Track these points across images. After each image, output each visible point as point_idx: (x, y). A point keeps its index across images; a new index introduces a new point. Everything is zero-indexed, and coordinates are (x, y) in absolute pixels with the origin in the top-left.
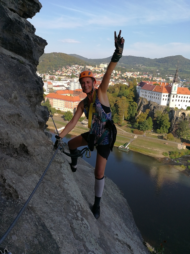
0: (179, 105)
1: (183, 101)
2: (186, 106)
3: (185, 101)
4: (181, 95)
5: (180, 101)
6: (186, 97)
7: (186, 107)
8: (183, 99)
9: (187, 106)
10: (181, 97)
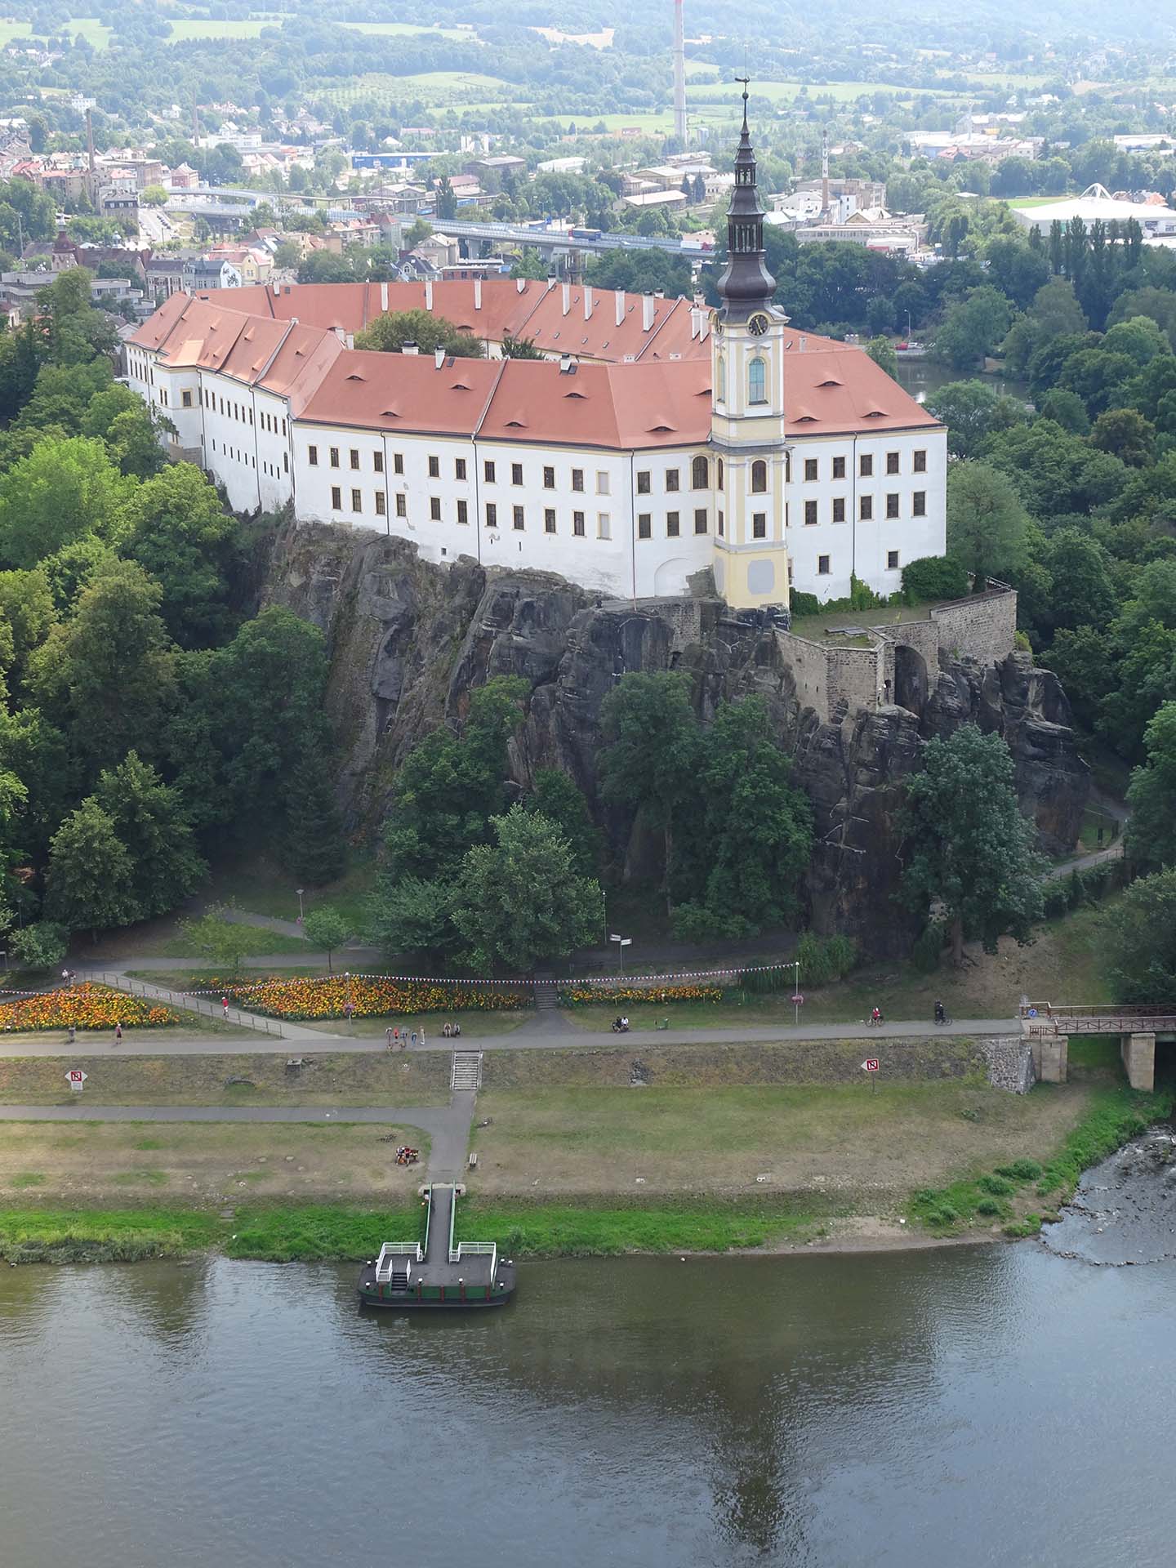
0: (824, 564)
1: (852, 510)
2: (893, 558)
3: (879, 507)
4: (824, 452)
5: (825, 512)
6: (880, 464)
7: (896, 575)
8: (851, 488)
9: (904, 561)
10: (825, 468)
